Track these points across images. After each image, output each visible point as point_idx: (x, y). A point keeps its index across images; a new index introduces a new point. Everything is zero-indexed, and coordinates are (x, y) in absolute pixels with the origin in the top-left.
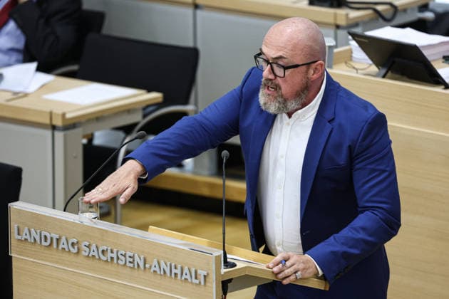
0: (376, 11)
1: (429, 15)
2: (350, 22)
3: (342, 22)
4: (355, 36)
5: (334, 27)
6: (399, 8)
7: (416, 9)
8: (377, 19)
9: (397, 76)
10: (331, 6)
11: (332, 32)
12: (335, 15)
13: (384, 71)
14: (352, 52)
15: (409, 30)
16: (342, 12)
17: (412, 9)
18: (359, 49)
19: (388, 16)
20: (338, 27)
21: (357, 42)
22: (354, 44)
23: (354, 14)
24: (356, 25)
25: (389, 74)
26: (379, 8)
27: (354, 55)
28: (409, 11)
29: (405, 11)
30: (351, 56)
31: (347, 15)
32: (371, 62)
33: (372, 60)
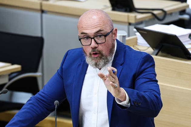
0: (153, 14)
1: (186, 17)
2: (137, 21)
3: (132, 21)
4: (139, 30)
5: (127, 24)
6: (168, 13)
7: (178, 14)
8: (154, 19)
9: (164, 54)
10: (126, 11)
11: (126, 27)
12: (128, 17)
13: (156, 51)
14: (137, 40)
15: (172, 26)
16: (132, 15)
17: (176, 13)
18: (142, 38)
19: (161, 17)
20: (130, 24)
21: (140, 33)
22: (138, 34)
23: (140, 16)
24: (141, 23)
25: (160, 53)
26: (155, 12)
27: (138, 41)
28: (173, 15)
29: (171, 14)
30: (137, 42)
31: (135, 17)
32: (149, 46)
33: (149, 44)
